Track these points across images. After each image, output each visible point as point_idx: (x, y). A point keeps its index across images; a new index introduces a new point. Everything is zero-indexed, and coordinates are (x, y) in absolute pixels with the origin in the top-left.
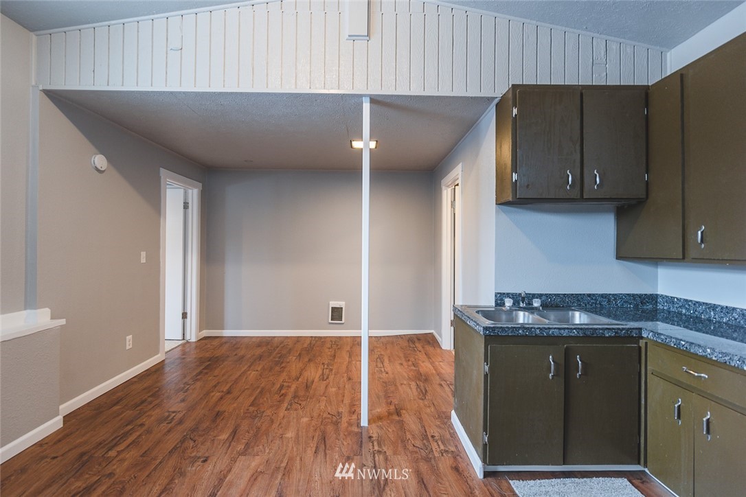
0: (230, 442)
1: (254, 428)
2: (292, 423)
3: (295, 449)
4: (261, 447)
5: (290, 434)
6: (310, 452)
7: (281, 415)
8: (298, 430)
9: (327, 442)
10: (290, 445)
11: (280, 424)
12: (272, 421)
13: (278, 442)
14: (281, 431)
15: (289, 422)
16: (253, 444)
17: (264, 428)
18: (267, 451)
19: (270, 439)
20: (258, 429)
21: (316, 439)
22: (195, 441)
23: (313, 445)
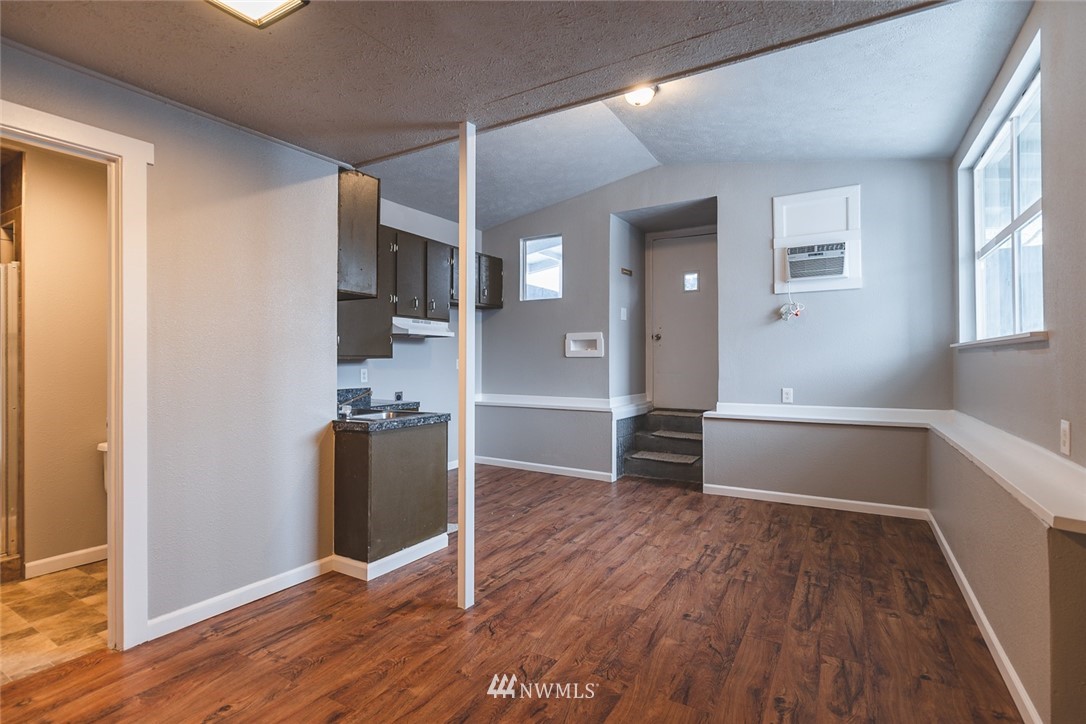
0: (656, 630)
1: (620, 642)
2: (561, 633)
3: (577, 601)
4: (617, 613)
5: (573, 619)
6: (563, 595)
7: (568, 654)
8: (559, 621)
9: (534, 599)
10: (580, 606)
11: (579, 637)
12: (588, 647)
13: (594, 614)
14: (584, 625)
15: (564, 637)
16: (627, 619)
17: (606, 637)
18: (610, 607)
19: (601, 620)
20: (614, 639)
21: (546, 604)
22: (710, 646)
23: (554, 600)
